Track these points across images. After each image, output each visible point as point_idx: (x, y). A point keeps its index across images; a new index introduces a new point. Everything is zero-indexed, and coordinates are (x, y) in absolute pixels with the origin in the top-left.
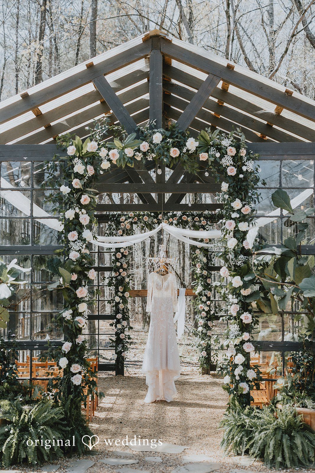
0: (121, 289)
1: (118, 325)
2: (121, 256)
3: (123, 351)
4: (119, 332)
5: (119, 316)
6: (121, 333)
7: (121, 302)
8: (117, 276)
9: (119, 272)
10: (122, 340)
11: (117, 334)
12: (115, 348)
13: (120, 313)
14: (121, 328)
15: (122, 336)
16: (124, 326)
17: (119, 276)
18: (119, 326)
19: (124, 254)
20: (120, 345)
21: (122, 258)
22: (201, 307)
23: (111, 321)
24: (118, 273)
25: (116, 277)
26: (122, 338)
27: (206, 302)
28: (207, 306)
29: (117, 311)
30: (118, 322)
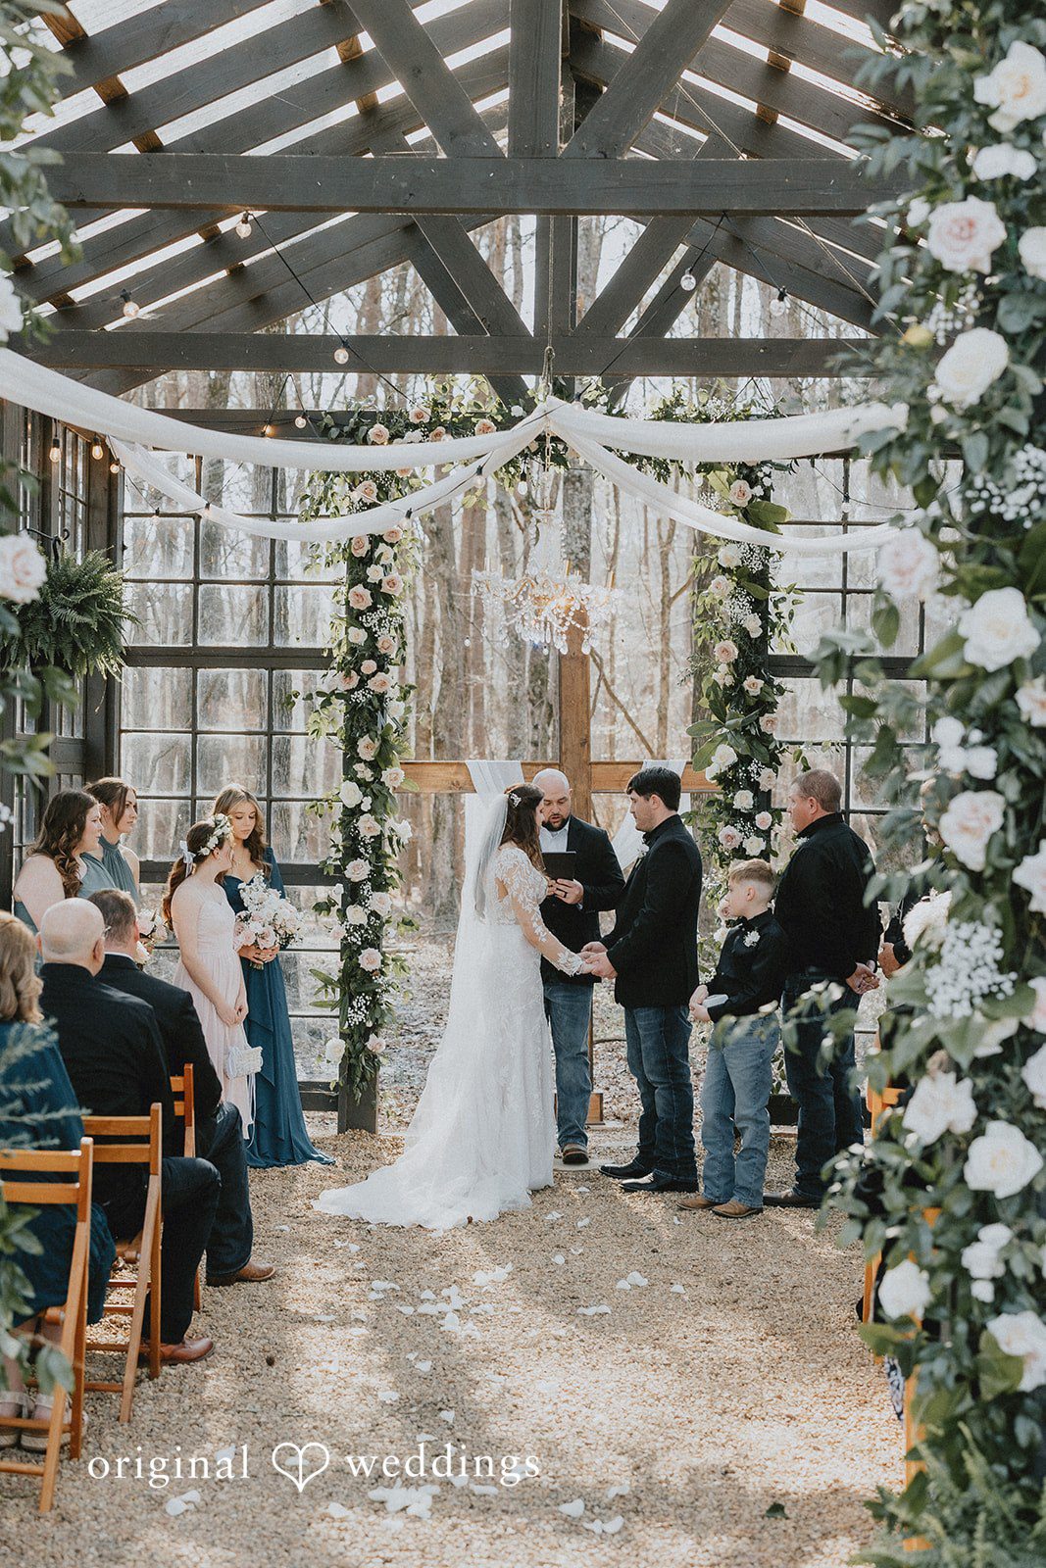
0: (366, 748)
1: (350, 910)
2: (369, 602)
3: (369, 1024)
4: (356, 939)
5: (359, 870)
6: (368, 943)
7: (366, 807)
8: (352, 691)
9: (358, 672)
10: (368, 976)
11: (349, 951)
12: (336, 1012)
13: (360, 855)
14: (364, 921)
15: (369, 960)
16: (378, 917)
17: (358, 688)
18: (357, 915)
19: (385, 589)
20: (360, 1001)
21: (373, 609)
22: (729, 837)
23: (322, 892)
24: (355, 679)
25: (345, 696)
26: (369, 968)
27: (749, 817)
28: (759, 833)
29: (352, 851)
30: (353, 894)
